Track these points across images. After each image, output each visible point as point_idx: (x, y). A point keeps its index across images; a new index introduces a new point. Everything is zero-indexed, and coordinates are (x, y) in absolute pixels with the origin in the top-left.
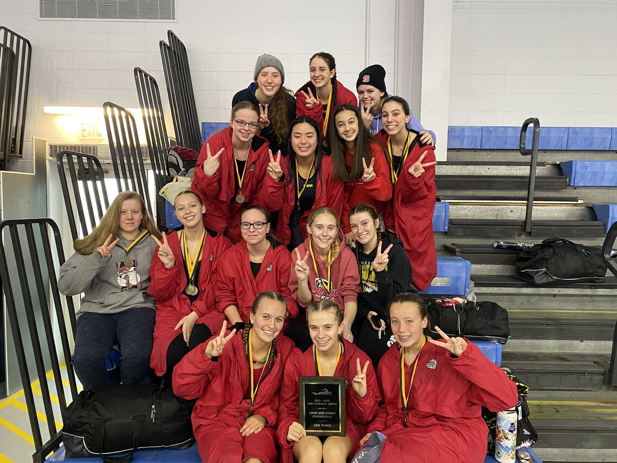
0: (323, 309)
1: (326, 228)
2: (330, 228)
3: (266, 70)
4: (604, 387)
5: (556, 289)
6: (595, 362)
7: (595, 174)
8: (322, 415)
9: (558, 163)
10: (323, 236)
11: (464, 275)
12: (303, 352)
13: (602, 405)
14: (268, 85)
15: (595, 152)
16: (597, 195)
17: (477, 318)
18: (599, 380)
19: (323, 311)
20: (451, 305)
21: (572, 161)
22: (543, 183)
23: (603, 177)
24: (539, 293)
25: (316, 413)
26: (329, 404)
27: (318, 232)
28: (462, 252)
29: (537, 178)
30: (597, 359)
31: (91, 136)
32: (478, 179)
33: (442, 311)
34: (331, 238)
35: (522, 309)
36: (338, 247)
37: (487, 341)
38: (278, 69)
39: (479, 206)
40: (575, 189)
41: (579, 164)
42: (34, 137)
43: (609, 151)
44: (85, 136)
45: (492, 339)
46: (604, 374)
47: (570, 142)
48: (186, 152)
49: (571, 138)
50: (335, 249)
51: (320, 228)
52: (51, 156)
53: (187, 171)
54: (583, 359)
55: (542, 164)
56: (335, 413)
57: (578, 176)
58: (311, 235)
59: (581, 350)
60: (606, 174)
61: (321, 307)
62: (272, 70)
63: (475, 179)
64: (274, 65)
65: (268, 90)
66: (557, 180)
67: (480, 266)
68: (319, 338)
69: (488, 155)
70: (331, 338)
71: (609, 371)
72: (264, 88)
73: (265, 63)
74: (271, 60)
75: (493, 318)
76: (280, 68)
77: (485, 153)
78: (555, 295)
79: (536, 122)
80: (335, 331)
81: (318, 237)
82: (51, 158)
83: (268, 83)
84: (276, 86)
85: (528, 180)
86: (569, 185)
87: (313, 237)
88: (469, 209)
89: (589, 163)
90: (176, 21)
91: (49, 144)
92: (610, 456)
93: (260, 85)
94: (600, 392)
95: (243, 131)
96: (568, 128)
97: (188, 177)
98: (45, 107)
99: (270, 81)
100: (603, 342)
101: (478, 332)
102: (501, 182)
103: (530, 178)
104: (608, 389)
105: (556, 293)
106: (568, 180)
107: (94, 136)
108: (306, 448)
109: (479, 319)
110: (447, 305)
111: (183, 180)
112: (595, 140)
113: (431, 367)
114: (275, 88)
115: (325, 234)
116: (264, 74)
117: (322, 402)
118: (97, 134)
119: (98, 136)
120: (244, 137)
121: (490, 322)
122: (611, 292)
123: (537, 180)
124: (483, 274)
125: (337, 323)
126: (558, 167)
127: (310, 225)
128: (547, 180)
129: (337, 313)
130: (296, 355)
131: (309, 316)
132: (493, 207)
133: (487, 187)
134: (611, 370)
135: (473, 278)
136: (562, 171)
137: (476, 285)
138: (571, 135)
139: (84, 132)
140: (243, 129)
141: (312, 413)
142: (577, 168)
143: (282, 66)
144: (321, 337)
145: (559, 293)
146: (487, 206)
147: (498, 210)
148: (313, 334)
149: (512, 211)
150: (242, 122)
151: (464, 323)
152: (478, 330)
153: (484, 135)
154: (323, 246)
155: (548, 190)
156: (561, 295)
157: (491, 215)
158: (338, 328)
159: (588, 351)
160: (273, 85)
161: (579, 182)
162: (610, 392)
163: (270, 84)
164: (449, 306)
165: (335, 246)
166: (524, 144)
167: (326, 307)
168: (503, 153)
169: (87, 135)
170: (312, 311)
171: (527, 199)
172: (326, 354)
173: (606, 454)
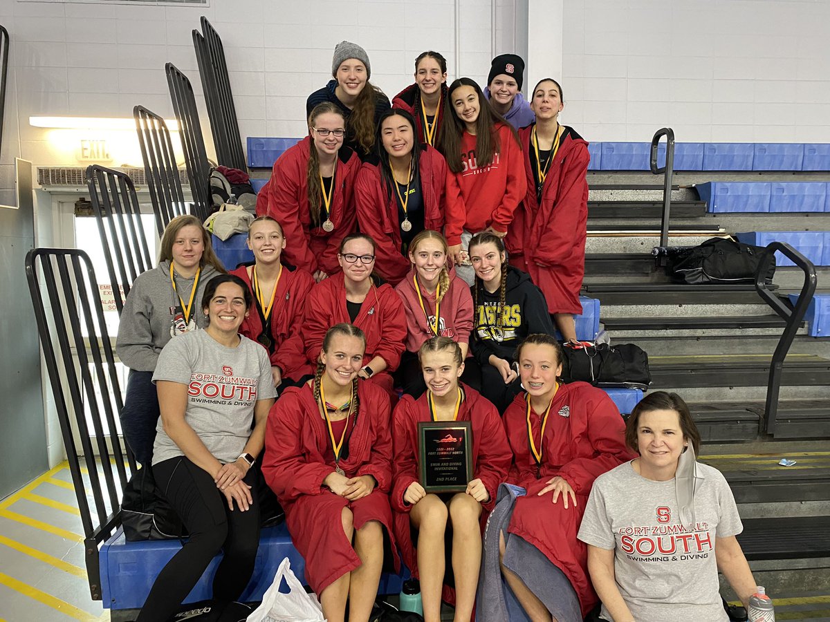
0: (440, 348)
1: (431, 255)
2: (437, 255)
3: (348, 62)
4: (758, 438)
5: (699, 330)
6: (747, 410)
7: (737, 197)
8: (445, 466)
9: (693, 185)
10: (428, 265)
11: (592, 316)
12: (416, 399)
13: (757, 457)
14: (350, 81)
15: (736, 173)
16: (740, 223)
17: (612, 362)
18: (753, 428)
19: (440, 350)
20: (582, 347)
21: (710, 183)
22: (679, 211)
23: (747, 201)
24: (680, 335)
25: (439, 464)
26: (453, 453)
27: (422, 261)
28: (587, 291)
29: (672, 203)
30: (749, 407)
31: (95, 157)
32: (602, 206)
33: (572, 354)
34: (438, 267)
35: (661, 355)
36: (448, 279)
37: (625, 387)
38: (362, 61)
39: (603, 238)
40: (714, 216)
41: (719, 186)
42: (17, 158)
43: (752, 171)
44: (87, 157)
45: (631, 386)
46: (758, 421)
47: (706, 161)
48: (234, 173)
49: (707, 157)
50: (444, 282)
51: (424, 255)
52: (40, 184)
53: (237, 197)
54: (733, 407)
55: (675, 188)
56: (460, 464)
57: (718, 201)
58: (415, 265)
59: (730, 399)
60: (750, 197)
61: (437, 345)
62: (354, 63)
63: (596, 206)
64: (357, 56)
65: (350, 87)
66: (693, 205)
67: (608, 307)
68: (435, 382)
69: (609, 177)
70: (450, 382)
71: (764, 418)
72: (345, 85)
73: (346, 54)
74: (353, 50)
75: (631, 359)
76: (365, 60)
77: (606, 176)
78: (698, 338)
79: (670, 133)
80: (454, 373)
81: (423, 267)
82: (40, 187)
83: (350, 79)
84: (360, 82)
85: (661, 206)
86: (708, 212)
87: (417, 267)
88: (591, 241)
89: (730, 184)
90: (207, 5)
91: (38, 168)
92: (769, 511)
93: (341, 81)
94: (754, 444)
95: (327, 142)
96: (704, 143)
97: (239, 205)
98: (31, 118)
99: (353, 77)
100: (755, 389)
101: (615, 377)
102: (628, 208)
103: (664, 203)
104: (763, 440)
105: (700, 335)
106: (706, 206)
107: (98, 157)
108: (428, 510)
109: (615, 363)
110: (577, 347)
111: (234, 208)
112: (735, 158)
113: (564, 415)
114: (360, 85)
115: (430, 263)
116: (345, 68)
117: (446, 451)
118: (104, 154)
119: (104, 157)
120: (330, 149)
121: (628, 366)
122: (762, 332)
123: (673, 206)
124: (613, 317)
125: (456, 364)
126: (693, 190)
127: (413, 253)
128: (681, 206)
129: (456, 352)
130: (407, 403)
131: (422, 357)
132: (620, 238)
133: (611, 216)
134: (766, 416)
135: (602, 321)
136: (698, 195)
137: (607, 328)
138: (707, 153)
139: (85, 151)
140: (326, 139)
141: (434, 465)
142: (717, 191)
143: (367, 57)
144: (438, 380)
145: (703, 335)
146: (613, 238)
147: (626, 242)
148: (428, 377)
149: (642, 244)
150: (325, 130)
151: (598, 369)
152: (615, 375)
153: (605, 153)
154: (429, 277)
155: (683, 218)
156: (705, 338)
157: (617, 248)
158: (457, 370)
159: (739, 399)
160: (357, 81)
161: (718, 207)
162: (765, 443)
163: (353, 80)
164: (579, 349)
165: (445, 277)
166: (655, 161)
167: (443, 345)
168: (627, 175)
169: (89, 155)
170: (427, 350)
171: (661, 228)
172: (443, 401)
173: (765, 509)
